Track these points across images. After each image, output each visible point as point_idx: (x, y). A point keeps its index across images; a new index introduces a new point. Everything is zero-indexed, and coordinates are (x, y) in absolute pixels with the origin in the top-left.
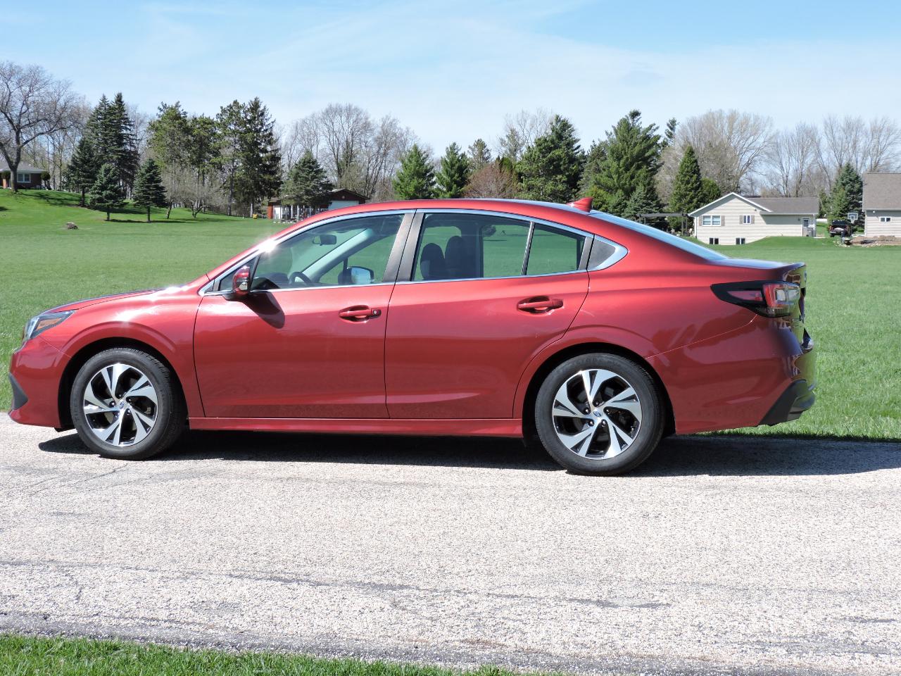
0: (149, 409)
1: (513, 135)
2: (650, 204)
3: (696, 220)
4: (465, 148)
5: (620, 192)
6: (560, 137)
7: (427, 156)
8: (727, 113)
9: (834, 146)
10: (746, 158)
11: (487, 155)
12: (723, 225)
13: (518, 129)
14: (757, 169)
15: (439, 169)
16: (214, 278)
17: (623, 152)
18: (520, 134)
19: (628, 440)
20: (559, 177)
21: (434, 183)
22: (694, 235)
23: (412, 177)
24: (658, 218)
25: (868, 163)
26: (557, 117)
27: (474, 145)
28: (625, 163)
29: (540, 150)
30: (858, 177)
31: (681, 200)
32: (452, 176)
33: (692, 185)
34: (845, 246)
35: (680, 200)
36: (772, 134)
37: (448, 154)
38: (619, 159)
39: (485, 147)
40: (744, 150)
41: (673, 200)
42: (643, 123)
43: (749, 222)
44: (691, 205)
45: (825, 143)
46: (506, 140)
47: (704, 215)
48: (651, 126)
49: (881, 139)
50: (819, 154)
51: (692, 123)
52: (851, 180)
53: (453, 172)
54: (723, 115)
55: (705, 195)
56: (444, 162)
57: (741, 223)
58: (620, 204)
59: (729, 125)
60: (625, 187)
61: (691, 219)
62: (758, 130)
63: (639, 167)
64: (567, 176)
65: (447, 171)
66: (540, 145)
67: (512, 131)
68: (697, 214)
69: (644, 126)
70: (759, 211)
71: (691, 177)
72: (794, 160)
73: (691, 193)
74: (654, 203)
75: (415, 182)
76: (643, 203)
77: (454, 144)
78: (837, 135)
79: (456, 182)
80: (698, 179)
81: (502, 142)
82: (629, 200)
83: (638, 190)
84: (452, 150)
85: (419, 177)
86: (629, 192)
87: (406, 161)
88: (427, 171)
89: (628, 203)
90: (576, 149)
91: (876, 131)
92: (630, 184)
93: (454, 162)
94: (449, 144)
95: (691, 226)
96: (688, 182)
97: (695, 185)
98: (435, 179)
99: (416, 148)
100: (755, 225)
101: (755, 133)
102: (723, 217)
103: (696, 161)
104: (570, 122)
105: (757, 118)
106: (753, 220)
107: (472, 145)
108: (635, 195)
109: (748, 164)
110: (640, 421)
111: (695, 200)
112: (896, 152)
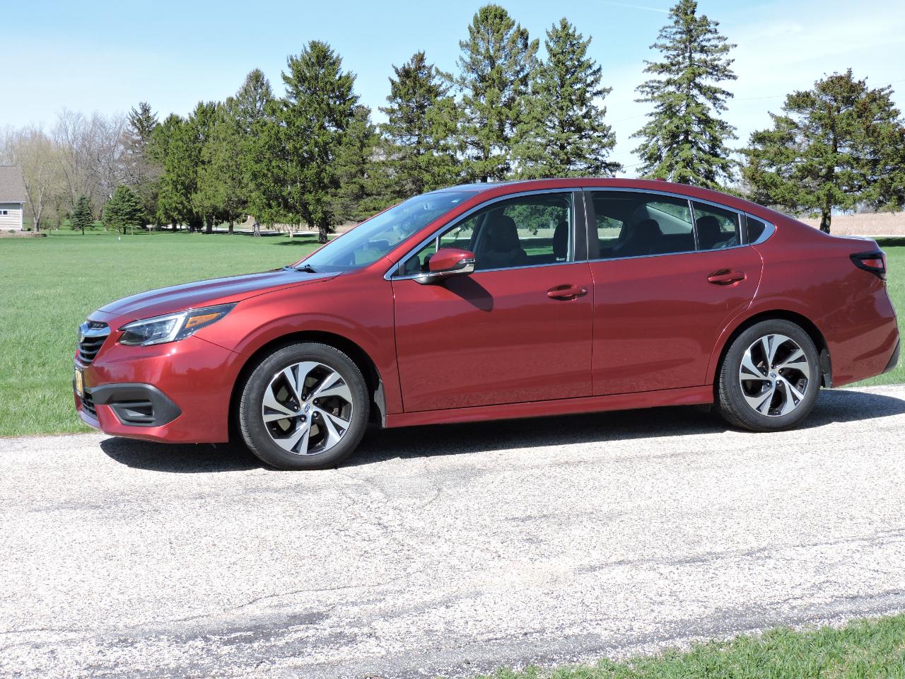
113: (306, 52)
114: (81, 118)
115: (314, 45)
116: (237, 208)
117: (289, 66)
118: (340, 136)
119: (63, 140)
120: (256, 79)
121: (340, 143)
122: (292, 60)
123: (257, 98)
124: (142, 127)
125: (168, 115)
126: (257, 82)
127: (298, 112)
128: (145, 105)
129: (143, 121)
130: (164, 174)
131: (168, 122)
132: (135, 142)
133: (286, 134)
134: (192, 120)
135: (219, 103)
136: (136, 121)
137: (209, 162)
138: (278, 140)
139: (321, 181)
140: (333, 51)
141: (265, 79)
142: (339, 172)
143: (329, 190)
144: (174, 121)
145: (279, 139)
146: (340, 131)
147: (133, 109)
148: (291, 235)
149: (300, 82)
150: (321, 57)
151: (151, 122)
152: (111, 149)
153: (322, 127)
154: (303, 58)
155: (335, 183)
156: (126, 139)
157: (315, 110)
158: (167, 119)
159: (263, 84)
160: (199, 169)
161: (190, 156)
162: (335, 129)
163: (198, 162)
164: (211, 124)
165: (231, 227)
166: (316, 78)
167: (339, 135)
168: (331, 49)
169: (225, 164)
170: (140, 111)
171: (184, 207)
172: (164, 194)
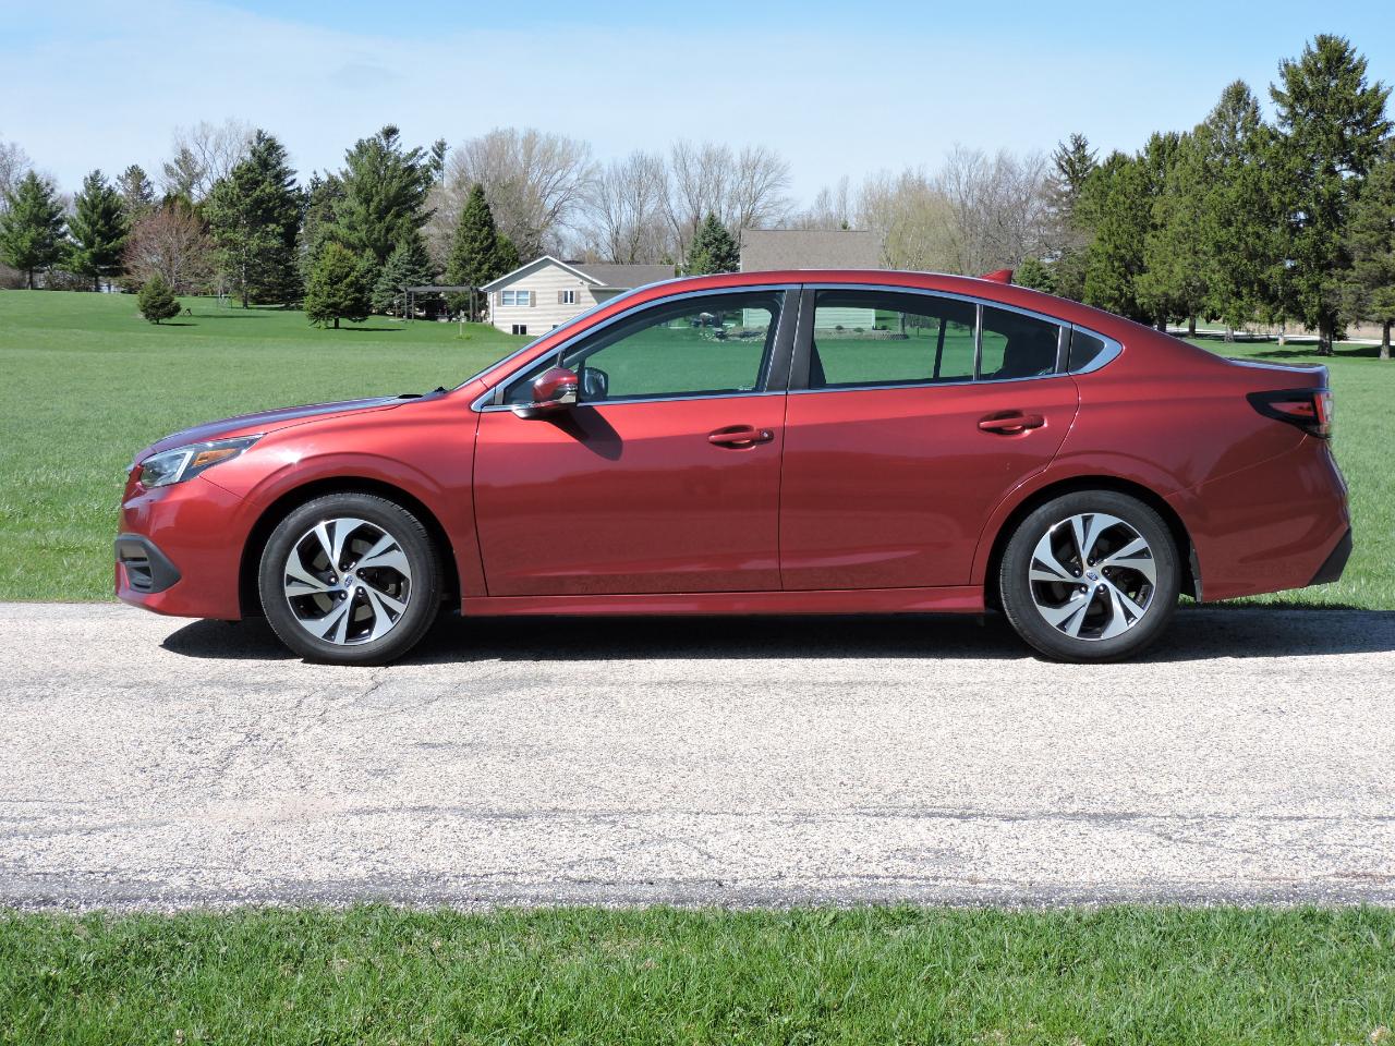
0: (392, 587)
1: (185, 159)
2: (418, 272)
3: (492, 298)
4: (112, 179)
5: (369, 252)
6: (264, 165)
7: (52, 190)
8: (521, 133)
9: (687, 189)
10: (550, 204)
11: (147, 191)
12: (533, 305)
13: (193, 149)
14: (567, 220)
15: (72, 212)
16: (495, 385)
17: (374, 190)
18: (199, 159)
19: (1138, 612)
20: (272, 226)
21: (65, 234)
22: (490, 320)
23: (26, 225)
24: (429, 293)
25: (737, 213)
26: (260, 132)
27: (127, 174)
28: (377, 207)
29: (240, 186)
30: (725, 235)
31: (464, 267)
32: (93, 224)
33: (481, 243)
34: (717, 340)
35: (462, 267)
36: (589, 167)
37: (88, 188)
38: (367, 201)
39: (144, 178)
40: (548, 190)
41: (452, 265)
42: (404, 145)
43: (571, 301)
44: (479, 275)
45: (674, 182)
46: (175, 167)
47: (505, 289)
48: (416, 151)
49: (756, 178)
50: (664, 198)
51: (474, 148)
52: (716, 239)
53: (95, 217)
54: (516, 136)
55: (502, 259)
56: (81, 202)
57: (560, 303)
58: (369, 271)
59: (526, 152)
60: (379, 244)
61: (483, 296)
62: (567, 162)
63: (398, 215)
64: (283, 225)
65: (85, 216)
66: (240, 177)
67: (185, 152)
68: (494, 288)
69: (406, 150)
70: (586, 283)
71: (480, 231)
72: (628, 208)
73: (479, 257)
74: (423, 271)
75: (32, 233)
76: (407, 270)
77: (97, 172)
78: (692, 171)
79: (100, 233)
80: (490, 234)
81: (168, 169)
82: (384, 265)
83: (399, 251)
84: (94, 181)
85: (39, 224)
86: (384, 252)
87: (18, 197)
88: (52, 215)
89: (384, 270)
90: (288, 185)
91: (749, 167)
92: (387, 240)
93: (97, 201)
94: (88, 172)
95: (484, 306)
96: (474, 239)
97: (485, 243)
98: (65, 227)
99: (32, 177)
100: (582, 305)
101: (565, 164)
102: (533, 294)
103: (487, 207)
104: (279, 142)
105: (566, 143)
106: (579, 297)
107: (122, 174)
108: (394, 258)
109: (554, 213)
110: (1154, 584)
111: (486, 267)
112: (777, 199)
113: (1310, 53)
114: (980, 160)
115: (1323, 42)
116: (1200, 297)
117: (1282, 75)
118: (1358, 185)
119: (953, 191)
120: (1238, 96)
121: (1357, 197)
122: (1286, 65)
123: (1239, 125)
124: (1073, 172)
125: (1110, 154)
126: (1239, 100)
127: (1290, 146)
128: (1080, 137)
129: (1076, 164)
130: (1095, 244)
131: (1109, 164)
132: (1061, 195)
133: (1269, 183)
134: (1141, 160)
135: (1185, 134)
136: (1064, 164)
137: (1163, 225)
138: (1257, 192)
139: (1320, 256)
140: (1354, 51)
141: (1252, 97)
142: (1351, 243)
143: (1334, 271)
144: (1118, 161)
145: (1258, 190)
146: (1361, 178)
147: (1060, 144)
148: (1281, 341)
149: (1297, 99)
150: (1334, 60)
151: (1088, 164)
152: (1021, 206)
153: (1330, 171)
154: (1304, 62)
155: (1345, 259)
156: (1048, 191)
157: (1319, 143)
158: (1108, 160)
159: (1248, 104)
160: (1148, 238)
161: (1135, 217)
162: (1352, 174)
163: (1146, 225)
164: (1169, 166)
165: (1192, 328)
166: (1324, 92)
167: (1356, 182)
168: (1351, 47)
169: (1182, 229)
170: (1071, 148)
171: (1122, 295)
172: (1094, 274)
